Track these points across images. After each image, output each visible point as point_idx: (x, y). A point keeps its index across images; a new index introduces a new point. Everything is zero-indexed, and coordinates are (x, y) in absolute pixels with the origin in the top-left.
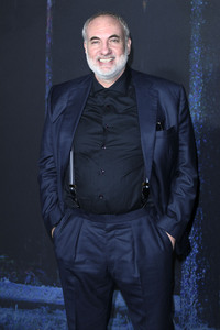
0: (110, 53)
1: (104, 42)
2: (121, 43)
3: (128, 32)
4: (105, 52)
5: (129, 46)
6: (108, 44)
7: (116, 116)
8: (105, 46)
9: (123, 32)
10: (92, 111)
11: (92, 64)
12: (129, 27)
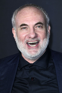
0: (36, 36)
1: (31, 27)
2: (44, 29)
3: (48, 20)
4: (33, 36)
5: (49, 31)
6: (34, 29)
7: (39, 87)
8: (32, 31)
9: (45, 20)
10: (19, 82)
11: (22, 47)
12: (49, 16)
